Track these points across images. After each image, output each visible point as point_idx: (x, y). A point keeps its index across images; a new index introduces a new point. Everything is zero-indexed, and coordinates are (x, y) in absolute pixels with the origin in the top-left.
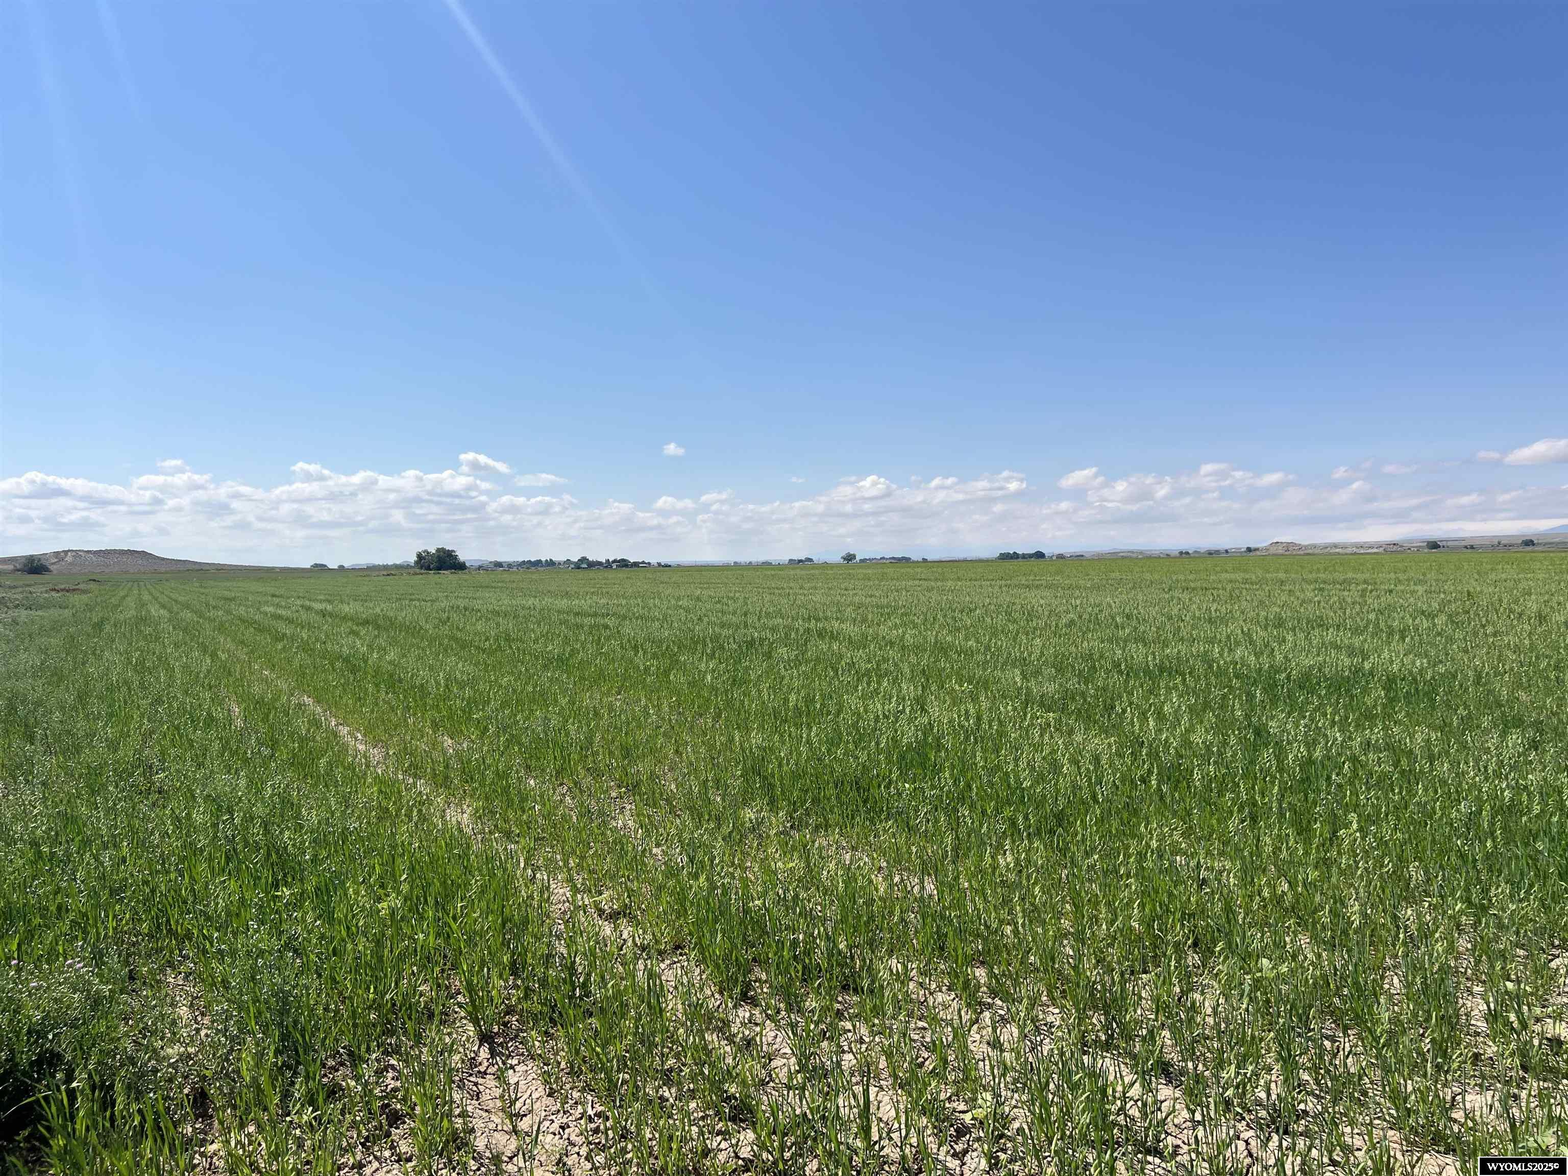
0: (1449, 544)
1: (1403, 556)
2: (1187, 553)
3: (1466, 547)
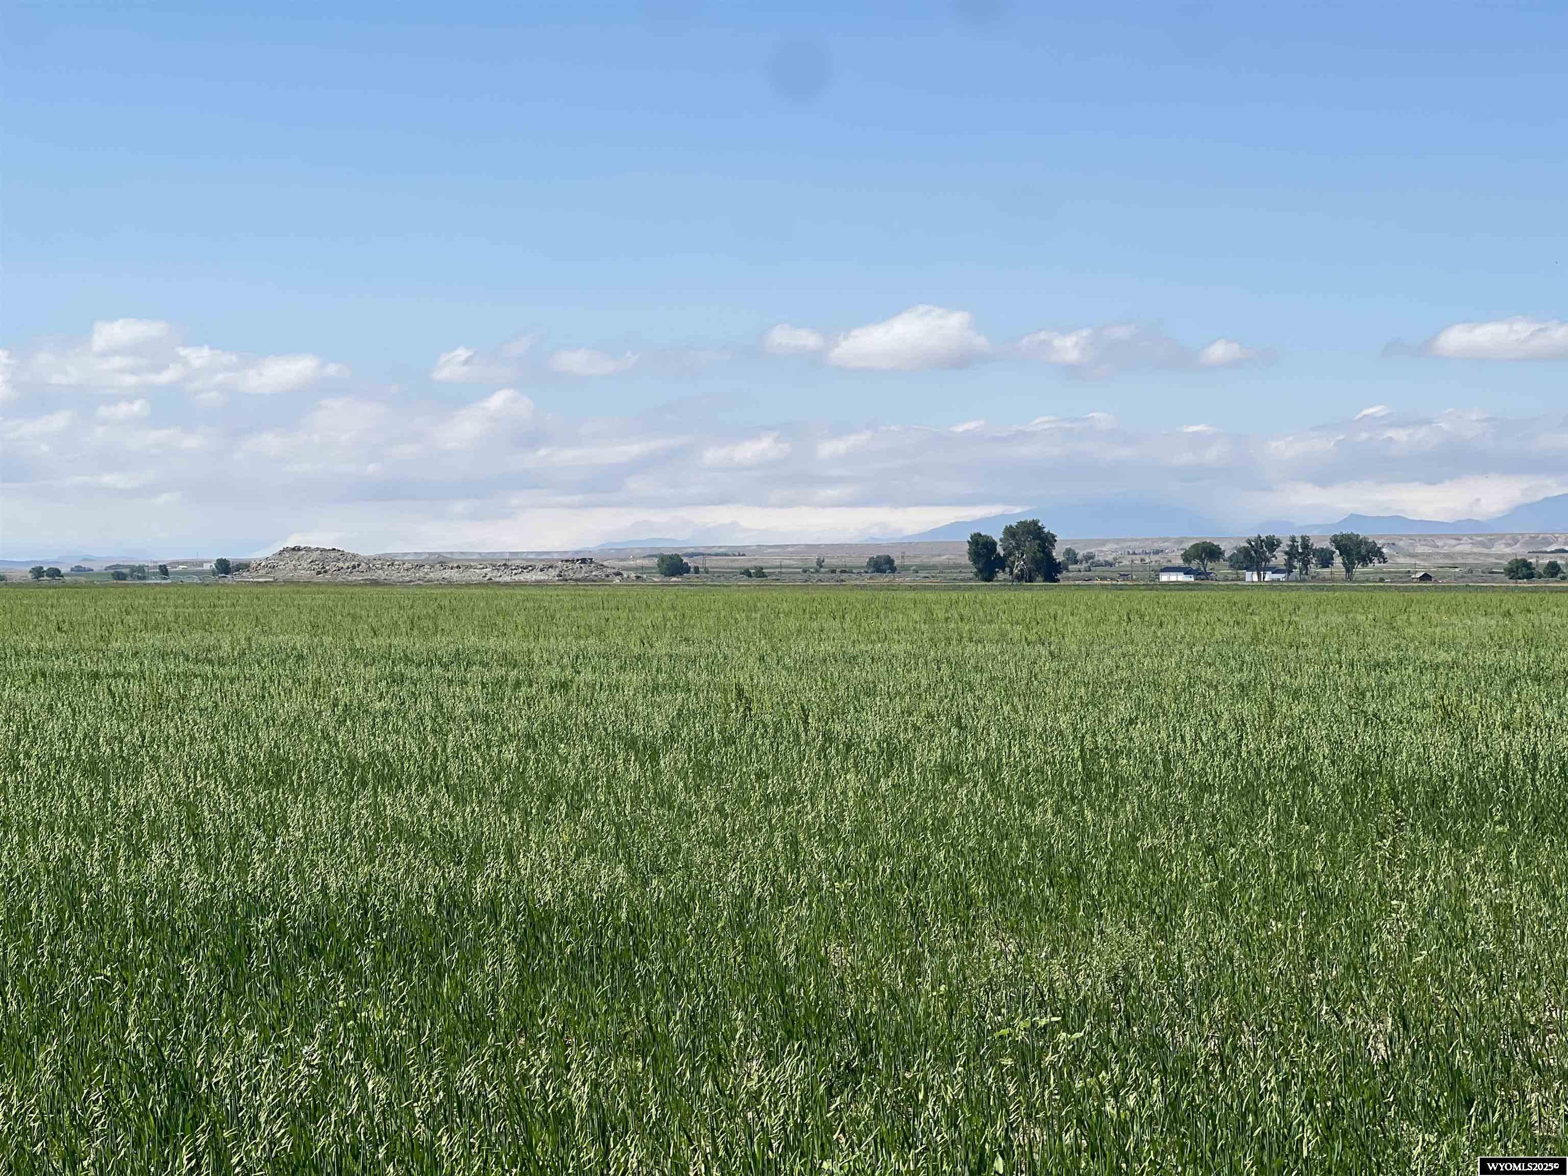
0: (710, 563)
1: (601, 591)
3: (747, 573)
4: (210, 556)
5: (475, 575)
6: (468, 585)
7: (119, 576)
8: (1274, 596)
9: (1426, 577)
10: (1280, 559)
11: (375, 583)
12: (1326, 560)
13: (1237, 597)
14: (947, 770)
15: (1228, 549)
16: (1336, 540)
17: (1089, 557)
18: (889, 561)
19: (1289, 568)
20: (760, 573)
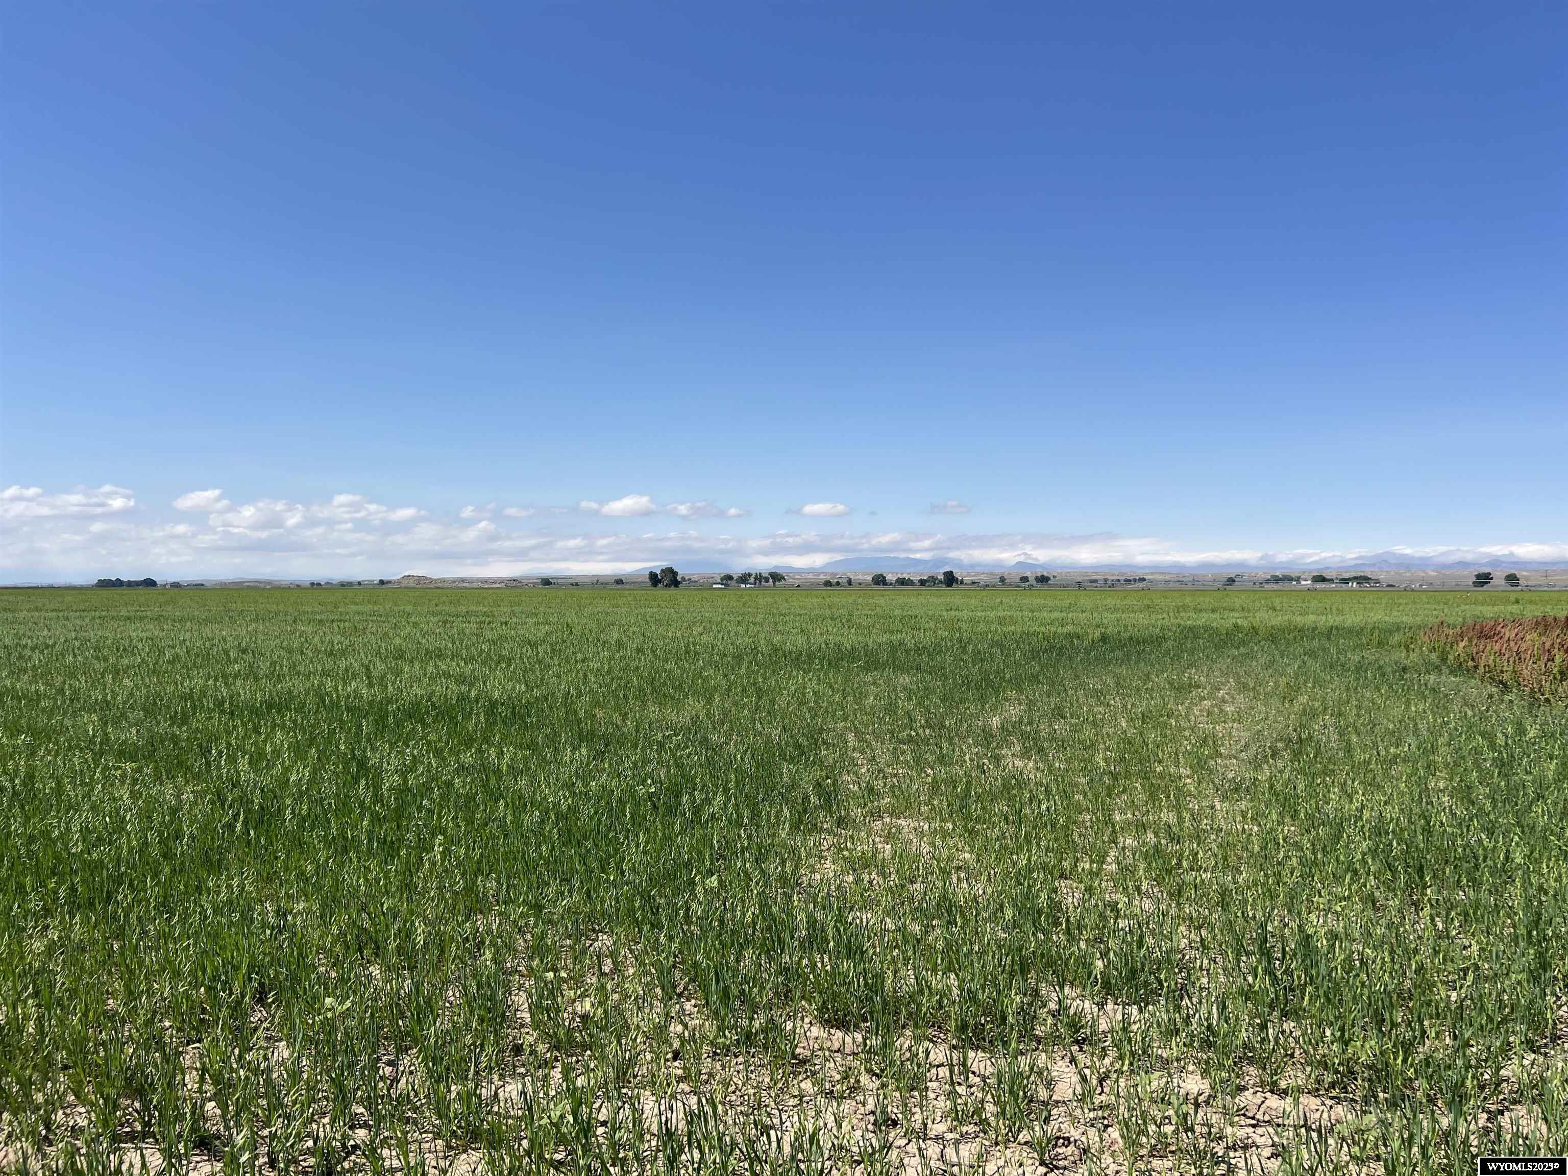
0: (559, 581)
1: (520, 591)
2: (319, 584)
3: (572, 584)
4: (377, 578)
5: (475, 585)
6: (473, 588)
7: (343, 585)
8: (750, 592)
9: (799, 586)
10: (752, 580)
11: (438, 588)
12: (767, 580)
13: (739, 593)
14: (639, 650)
15: (735, 577)
16: (771, 574)
17: (689, 579)
18: (621, 580)
19: (755, 583)
20: (577, 584)
